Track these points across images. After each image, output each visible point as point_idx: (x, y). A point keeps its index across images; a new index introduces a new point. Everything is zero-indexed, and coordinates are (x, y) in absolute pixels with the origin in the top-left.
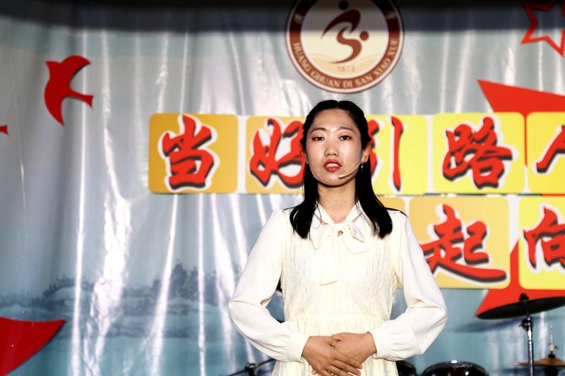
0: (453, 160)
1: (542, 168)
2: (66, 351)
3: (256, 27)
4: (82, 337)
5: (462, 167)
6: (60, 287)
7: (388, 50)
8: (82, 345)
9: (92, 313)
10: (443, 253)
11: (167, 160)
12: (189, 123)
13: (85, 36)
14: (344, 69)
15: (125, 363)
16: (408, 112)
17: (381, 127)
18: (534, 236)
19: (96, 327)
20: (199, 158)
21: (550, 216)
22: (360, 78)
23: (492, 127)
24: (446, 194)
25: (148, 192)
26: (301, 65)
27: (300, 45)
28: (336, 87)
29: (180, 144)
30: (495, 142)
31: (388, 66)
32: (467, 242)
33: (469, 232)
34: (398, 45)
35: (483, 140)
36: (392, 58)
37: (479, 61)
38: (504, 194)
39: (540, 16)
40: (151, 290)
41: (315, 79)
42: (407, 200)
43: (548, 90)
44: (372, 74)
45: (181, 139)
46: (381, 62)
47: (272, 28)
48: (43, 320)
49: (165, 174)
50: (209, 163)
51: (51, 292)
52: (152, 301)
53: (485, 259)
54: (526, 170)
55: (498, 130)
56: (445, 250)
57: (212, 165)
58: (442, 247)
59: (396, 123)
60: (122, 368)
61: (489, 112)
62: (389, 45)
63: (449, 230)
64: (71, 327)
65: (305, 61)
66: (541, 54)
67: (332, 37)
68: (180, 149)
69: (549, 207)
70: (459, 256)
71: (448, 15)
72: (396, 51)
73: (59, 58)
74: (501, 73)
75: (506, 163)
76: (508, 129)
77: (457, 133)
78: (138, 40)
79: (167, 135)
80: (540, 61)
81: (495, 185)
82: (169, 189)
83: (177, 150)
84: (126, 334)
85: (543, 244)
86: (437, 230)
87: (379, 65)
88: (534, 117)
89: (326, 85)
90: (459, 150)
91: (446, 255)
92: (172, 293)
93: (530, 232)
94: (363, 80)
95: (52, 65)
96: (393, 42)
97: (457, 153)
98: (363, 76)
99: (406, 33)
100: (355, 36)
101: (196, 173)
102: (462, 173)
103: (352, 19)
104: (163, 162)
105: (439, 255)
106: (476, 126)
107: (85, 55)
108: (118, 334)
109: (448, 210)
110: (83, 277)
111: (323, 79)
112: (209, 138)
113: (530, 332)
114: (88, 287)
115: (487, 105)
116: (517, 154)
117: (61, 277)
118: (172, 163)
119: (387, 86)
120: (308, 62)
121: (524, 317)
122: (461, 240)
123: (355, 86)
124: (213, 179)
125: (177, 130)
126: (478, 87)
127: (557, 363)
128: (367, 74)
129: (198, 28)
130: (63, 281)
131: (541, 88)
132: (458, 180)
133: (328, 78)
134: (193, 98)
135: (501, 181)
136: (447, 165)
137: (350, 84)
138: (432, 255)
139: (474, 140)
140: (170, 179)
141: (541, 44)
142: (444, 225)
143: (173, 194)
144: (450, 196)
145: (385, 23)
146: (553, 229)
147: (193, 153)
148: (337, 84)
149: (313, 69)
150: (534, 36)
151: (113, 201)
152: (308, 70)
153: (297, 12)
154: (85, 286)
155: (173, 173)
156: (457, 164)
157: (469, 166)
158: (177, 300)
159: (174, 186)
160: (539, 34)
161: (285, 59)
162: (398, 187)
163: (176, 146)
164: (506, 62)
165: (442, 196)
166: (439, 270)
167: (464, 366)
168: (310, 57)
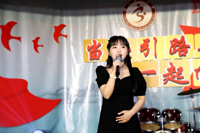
0: (172, 49)
2: (63, 108)
3: (113, 13)
4: (67, 103)
5: (175, 51)
6: (60, 90)
7: (152, 18)
8: (67, 106)
9: (69, 97)
11: (89, 53)
12: (95, 42)
13: (65, 18)
14: (139, 24)
15: (79, 111)
16: (158, 36)
17: (151, 40)
18: (198, 70)
19: (71, 101)
20: (98, 52)
22: (144, 26)
23: (184, 39)
24: (171, 59)
25: (84, 62)
26: (126, 23)
27: (126, 18)
28: (137, 29)
29: (92, 48)
30: (185, 43)
31: (152, 22)
32: (177, 73)
33: (178, 70)
34: (155, 16)
35: (181, 43)
36: (153, 20)
37: (180, 19)
38: (188, 58)
39: (198, 5)
40: (86, 90)
41: (131, 27)
42: (159, 61)
44: (147, 25)
45: (92, 46)
46: (150, 21)
47: (118, 13)
48: (56, 99)
49: (88, 57)
51: (58, 91)
53: (183, 78)
54: (194, 51)
55: (185, 39)
56: (171, 75)
57: (101, 53)
58: (170, 75)
59: (155, 39)
61: (183, 34)
63: (172, 70)
64: (64, 101)
65: (127, 22)
66: (198, 16)
67: (135, 15)
70: (175, 77)
71: (169, 6)
72: (154, 18)
73: (57, 25)
74: (186, 23)
75: (188, 49)
76: (189, 39)
77: (173, 41)
78: (79, 19)
79: (88, 46)
80: (198, 18)
81: (185, 56)
82: (89, 61)
83: (91, 50)
84: (79, 103)
86: (168, 70)
87: (149, 22)
88: (197, 35)
89: (134, 29)
90: (174, 46)
91: (171, 77)
92: (91, 90)
93: (196, 69)
94: (145, 27)
95: (55, 27)
96: (153, 15)
97: (173, 47)
98: (145, 26)
99: (157, 13)
100: (142, 14)
101: (97, 56)
102: (175, 53)
103: (141, 9)
104: (87, 53)
105: (169, 77)
106: (179, 39)
107: (65, 24)
108: (77, 102)
109: (171, 64)
110: (67, 87)
111: (133, 27)
112: (100, 46)
113: (193, 99)
114: (68, 89)
115: (182, 32)
116: (192, 46)
117: (60, 87)
118: (90, 54)
119: (152, 27)
120: (128, 22)
121: (191, 95)
122: (175, 72)
123: (142, 29)
124: (102, 58)
125: (91, 44)
126: (179, 27)
128: (146, 25)
129: (96, 14)
131: (198, 26)
132: (174, 55)
133: (134, 27)
134: (95, 35)
135: (187, 55)
136: (170, 50)
137: (141, 28)
138: (167, 77)
139: (178, 43)
140: (90, 58)
141: (198, 13)
142: (170, 68)
143: (90, 62)
145: (151, 10)
147: (96, 50)
148: (137, 28)
149: (130, 24)
150: (196, 11)
151: (74, 65)
152: (129, 25)
153: (125, 8)
155: (91, 56)
156: (174, 50)
157: (177, 51)
158: (93, 93)
159: (91, 60)
160: (198, 10)
161: (122, 22)
162: (156, 58)
163: (91, 48)
164: (188, 19)
165: (169, 60)
166: (169, 82)
167: (173, 109)
168: (129, 21)
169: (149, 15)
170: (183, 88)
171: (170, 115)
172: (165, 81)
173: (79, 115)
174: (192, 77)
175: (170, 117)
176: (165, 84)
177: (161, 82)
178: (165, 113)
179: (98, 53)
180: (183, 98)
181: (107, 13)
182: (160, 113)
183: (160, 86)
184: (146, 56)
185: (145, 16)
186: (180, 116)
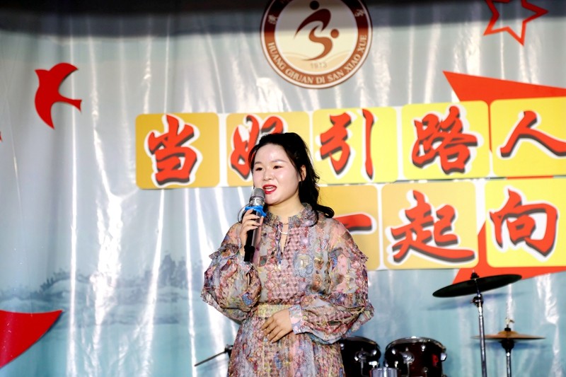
0: (421, 148)
1: (506, 153)
2: (64, 340)
3: (233, 29)
4: (79, 326)
5: (430, 155)
6: (57, 281)
7: (357, 46)
8: (79, 334)
9: (88, 303)
10: (414, 237)
11: (153, 158)
12: (173, 122)
13: (72, 43)
14: (316, 66)
15: (120, 349)
16: (377, 105)
17: (353, 119)
18: (500, 217)
19: (92, 317)
20: (183, 155)
21: (514, 198)
22: (331, 73)
23: (458, 116)
24: (416, 181)
25: (136, 190)
26: (275, 63)
27: (275, 45)
28: (310, 84)
29: (164, 142)
30: (461, 129)
31: (358, 61)
32: (436, 225)
33: (438, 216)
34: (367, 41)
36: (361, 54)
37: (445, 53)
38: (472, 179)
39: (501, 8)
40: (143, 280)
41: (289, 77)
42: (379, 187)
43: (511, 79)
44: (343, 70)
45: (166, 137)
46: (352, 58)
47: (248, 29)
48: (42, 312)
49: (152, 171)
50: (192, 159)
51: (48, 285)
52: (143, 290)
53: (454, 241)
54: (491, 155)
55: (462, 118)
56: (416, 233)
57: (196, 160)
58: (413, 230)
59: (367, 115)
60: (118, 353)
61: (455, 100)
62: (359, 42)
63: (420, 214)
64: (68, 317)
65: (280, 59)
66: (502, 45)
68: (165, 146)
69: (513, 189)
70: (429, 239)
71: (412, 11)
72: (365, 47)
73: (48, 66)
74: (464, 65)
75: (472, 149)
76: (473, 116)
77: (425, 122)
78: (122, 46)
79: (153, 134)
80: (502, 51)
81: (462, 171)
82: (156, 184)
83: (162, 148)
84: (121, 322)
85: (509, 225)
86: (408, 214)
87: (349, 61)
88: (498, 105)
89: (300, 82)
90: (427, 139)
91: (418, 238)
92: (162, 283)
93: (496, 213)
94: (335, 76)
96: (363, 39)
97: (425, 142)
98: (335, 72)
99: (374, 29)
100: (326, 34)
101: (180, 169)
102: (431, 160)
103: (323, 17)
104: (150, 159)
105: (411, 238)
106: (443, 115)
108: (113, 323)
109: (418, 196)
110: (78, 270)
111: (297, 75)
112: (192, 135)
113: (480, 308)
114: (84, 279)
115: (453, 95)
116: (482, 140)
117: (57, 271)
118: (158, 161)
119: (360, 78)
120: (282, 60)
121: (475, 295)
122: (431, 223)
123: (327, 81)
124: (196, 174)
125: (161, 129)
126: (444, 78)
127: (513, 336)
128: (338, 70)
129: (177, 32)
130: (59, 274)
131: (503, 77)
132: (427, 167)
133: (302, 75)
134: (176, 99)
135: (468, 167)
136: (416, 152)
137: (322, 80)
138: (404, 238)
139: (440, 128)
140: (157, 175)
141: (502, 34)
142: (414, 209)
143: (159, 190)
144: (420, 182)
145: (354, 21)
146: (518, 210)
147: (177, 150)
148: (310, 80)
149: (288, 67)
150: (495, 27)
151: (104, 198)
152: (283, 68)
153: (270, 13)
154: (80, 278)
155: (159, 169)
156: (425, 152)
157: (437, 153)
158: (168, 289)
159: (160, 183)
160: (500, 24)
161: (261, 58)
162: (370, 176)
163: (161, 144)
164: (470, 53)
165: (412, 182)
166: (411, 252)
167: (421, 341)
168: (284, 56)
169: (347, 39)
170: (455, 273)
171: (409, 359)
172: (397, 252)
173: (121, 363)
174: (482, 236)
175: (408, 366)
176: (398, 259)
177: (386, 255)
178: (394, 352)
179: (182, 160)
180: (454, 306)
181: (215, 30)
182: (379, 353)
183: (382, 266)
184: (337, 169)
185: (334, 41)
186: (440, 362)
